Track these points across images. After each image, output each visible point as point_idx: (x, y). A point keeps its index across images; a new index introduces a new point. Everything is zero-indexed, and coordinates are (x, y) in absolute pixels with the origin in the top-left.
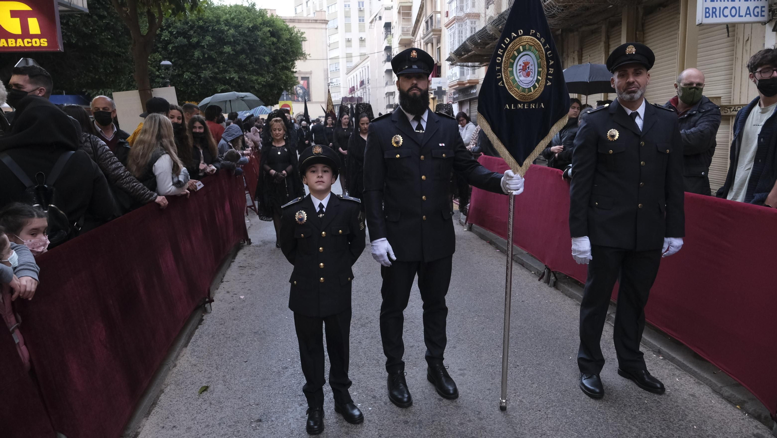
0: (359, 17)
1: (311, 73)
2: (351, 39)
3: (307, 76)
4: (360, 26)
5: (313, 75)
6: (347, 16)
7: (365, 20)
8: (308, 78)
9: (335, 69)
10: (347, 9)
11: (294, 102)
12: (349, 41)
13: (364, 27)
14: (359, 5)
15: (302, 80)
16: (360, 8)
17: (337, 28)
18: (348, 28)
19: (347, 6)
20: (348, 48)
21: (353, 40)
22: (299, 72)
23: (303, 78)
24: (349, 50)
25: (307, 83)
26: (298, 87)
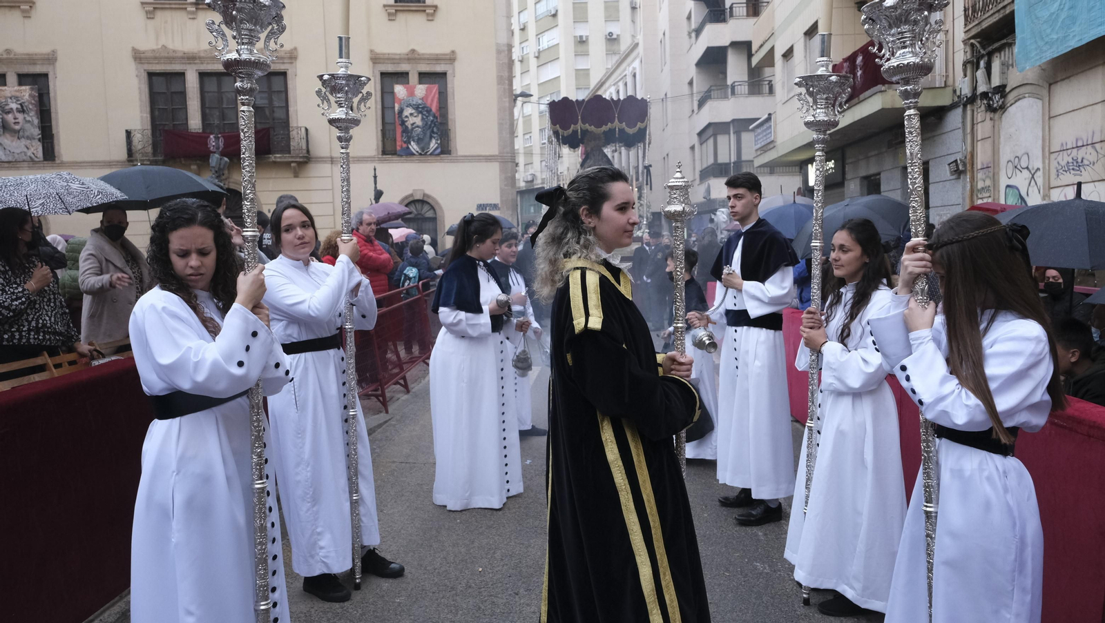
1: (451, 58)
2: (587, 37)
3: (439, 68)
5: (457, 64)
8: (444, 74)
11: (395, 158)
12: (582, 41)
13: (617, 9)
15: (420, 83)
17: (555, 15)
18: (580, 14)
20: (579, 58)
21: (591, 40)
22: (413, 57)
23: (424, 77)
24: (582, 64)
25: (440, 93)
26: (409, 105)
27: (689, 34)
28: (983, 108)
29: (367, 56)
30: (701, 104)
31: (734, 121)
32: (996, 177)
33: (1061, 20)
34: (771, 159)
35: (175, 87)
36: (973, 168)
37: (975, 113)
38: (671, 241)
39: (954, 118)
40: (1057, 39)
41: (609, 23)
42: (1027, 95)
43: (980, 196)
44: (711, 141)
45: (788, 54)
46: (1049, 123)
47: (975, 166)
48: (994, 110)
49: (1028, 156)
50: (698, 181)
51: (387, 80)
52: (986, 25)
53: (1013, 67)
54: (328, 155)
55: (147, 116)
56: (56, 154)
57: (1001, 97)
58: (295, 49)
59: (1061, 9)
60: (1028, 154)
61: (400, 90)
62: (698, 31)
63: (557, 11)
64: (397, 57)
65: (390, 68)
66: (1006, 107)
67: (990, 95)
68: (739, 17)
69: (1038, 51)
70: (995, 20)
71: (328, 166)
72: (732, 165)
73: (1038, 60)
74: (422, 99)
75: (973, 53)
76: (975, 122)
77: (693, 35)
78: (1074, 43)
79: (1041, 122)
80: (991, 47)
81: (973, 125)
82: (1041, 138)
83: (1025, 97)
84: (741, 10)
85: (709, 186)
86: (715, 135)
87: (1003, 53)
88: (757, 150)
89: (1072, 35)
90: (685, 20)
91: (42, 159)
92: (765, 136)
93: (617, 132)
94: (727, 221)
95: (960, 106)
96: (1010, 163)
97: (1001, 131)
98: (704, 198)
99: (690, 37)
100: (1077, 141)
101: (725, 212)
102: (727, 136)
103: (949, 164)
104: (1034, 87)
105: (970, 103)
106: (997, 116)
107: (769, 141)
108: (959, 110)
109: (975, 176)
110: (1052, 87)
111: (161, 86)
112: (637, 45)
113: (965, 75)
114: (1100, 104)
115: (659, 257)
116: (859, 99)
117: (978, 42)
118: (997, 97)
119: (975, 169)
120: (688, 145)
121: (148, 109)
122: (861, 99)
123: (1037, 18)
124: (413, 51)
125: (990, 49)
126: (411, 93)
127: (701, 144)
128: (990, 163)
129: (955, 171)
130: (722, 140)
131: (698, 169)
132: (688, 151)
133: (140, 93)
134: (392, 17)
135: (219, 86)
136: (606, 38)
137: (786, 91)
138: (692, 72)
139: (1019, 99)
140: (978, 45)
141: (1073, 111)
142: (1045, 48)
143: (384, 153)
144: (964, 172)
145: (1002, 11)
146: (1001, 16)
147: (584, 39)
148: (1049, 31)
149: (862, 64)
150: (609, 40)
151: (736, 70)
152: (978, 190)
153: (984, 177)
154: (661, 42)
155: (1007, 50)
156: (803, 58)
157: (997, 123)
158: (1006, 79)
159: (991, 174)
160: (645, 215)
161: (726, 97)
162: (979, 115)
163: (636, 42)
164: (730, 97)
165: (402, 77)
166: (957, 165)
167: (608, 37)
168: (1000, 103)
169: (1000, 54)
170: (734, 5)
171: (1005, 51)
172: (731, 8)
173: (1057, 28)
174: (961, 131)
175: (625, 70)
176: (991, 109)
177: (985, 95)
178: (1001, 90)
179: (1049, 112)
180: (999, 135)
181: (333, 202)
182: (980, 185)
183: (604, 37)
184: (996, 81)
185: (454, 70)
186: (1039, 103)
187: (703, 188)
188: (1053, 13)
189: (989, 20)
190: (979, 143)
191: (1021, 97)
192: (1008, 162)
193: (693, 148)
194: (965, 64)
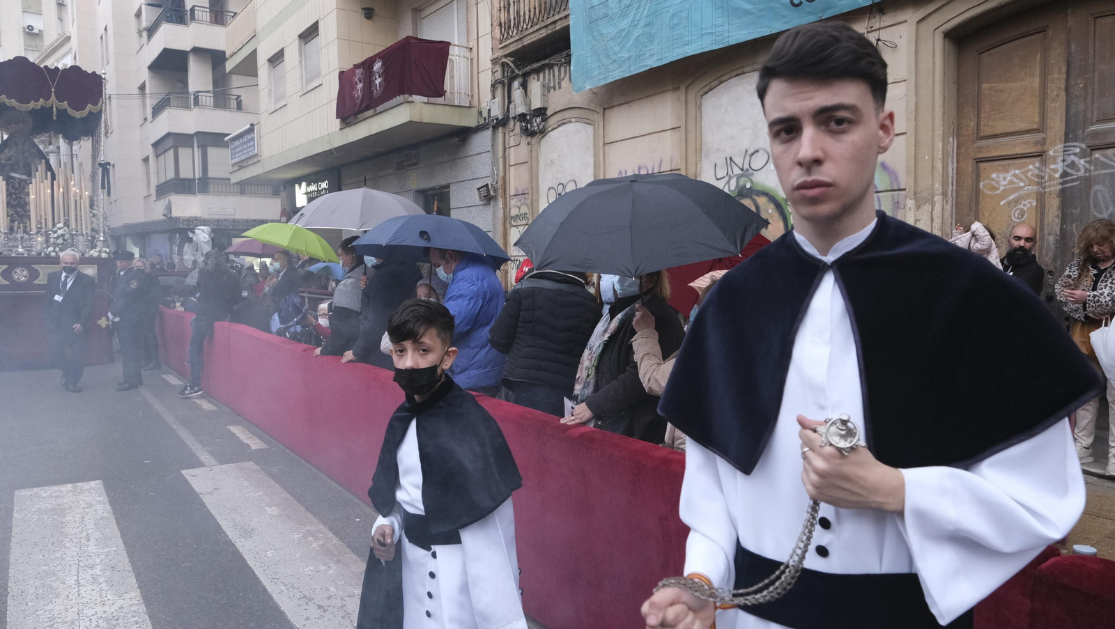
27: (140, 32)
28: (517, 130)
30: (157, 111)
31: (198, 133)
32: (535, 204)
33: (633, 38)
34: (255, 174)
36: (505, 194)
37: (507, 137)
38: (145, 265)
39: (482, 141)
40: (629, 57)
41: (28, 15)
42: (574, 120)
43: (513, 223)
44: (171, 153)
45: (277, 59)
46: (604, 150)
47: (508, 192)
48: (531, 134)
49: (576, 183)
50: (154, 197)
52: (529, 41)
53: (555, 89)
57: (543, 121)
59: (634, 25)
60: (575, 181)
62: (151, 31)
66: (546, 132)
67: (528, 117)
68: (201, 22)
69: (603, 70)
70: (541, 36)
72: (197, 181)
73: (602, 79)
75: (504, 73)
76: (507, 146)
77: (145, 34)
78: (653, 63)
79: (592, 148)
80: (529, 67)
81: (505, 149)
82: (592, 164)
83: (571, 122)
84: (203, 15)
85: (170, 203)
86: (176, 148)
87: (541, 75)
88: (233, 165)
89: (648, 54)
90: (133, 19)
92: (246, 149)
93: (55, 113)
94: (209, 241)
95: (489, 128)
96: (552, 190)
97: (540, 157)
98: (164, 215)
99: (141, 36)
100: (639, 169)
101: (206, 231)
102: (190, 150)
103: (478, 189)
104: (582, 111)
105: (501, 126)
106: (534, 140)
107: (251, 154)
108: (489, 133)
109: (508, 203)
110: (606, 111)
112: (69, 38)
113: (494, 97)
114: (669, 132)
115: (132, 286)
116: (375, 111)
117: (513, 62)
118: (539, 120)
119: (508, 196)
120: (140, 157)
122: (378, 112)
123: (601, 34)
125: (528, 69)
127: (157, 156)
128: (527, 189)
129: (485, 196)
130: (184, 153)
131: (154, 183)
132: (140, 164)
136: (24, 31)
137: (273, 100)
138: (145, 75)
139: (563, 124)
140: (512, 65)
141: (634, 137)
142: (611, 67)
144: (494, 198)
145: (551, 27)
146: (549, 32)
148: (617, 49)
149: (381, 71)
150: (28, 33)
151: (198, 78)
152: (512, 218)
153: (519, 204)
154: (101, 38)
155: (547, 72)
156: (298, 63)
157: (535, 148)
158: (547, 101)
159: (528, 202)
160: (102, 229)
161: (187, 107)
162: (512, 138)
163: (67, 34)
164: (193, 107)
166: (488, 190)
167: (27, 30)
168: (541, 127)
169: (538, 76)
170: (196, 8)
171: (544, 73)
172: (192, 10)
173: (628, 46)
174: (489, 155)
176: (529, 133)
177: (522, 117)
178: (541, 112)
179: (604, 137)
180: (538, 161)
182: (514, 212)
183: (22, 30)
184: (537, 103)
186: (590, 129)
187: (162, 204)
188: (624, 30)
189: (533, 36)
190: (512, 168)
191: (566, 121)
192: (549, 189)
193: (146, 160)
194: (493, 86)
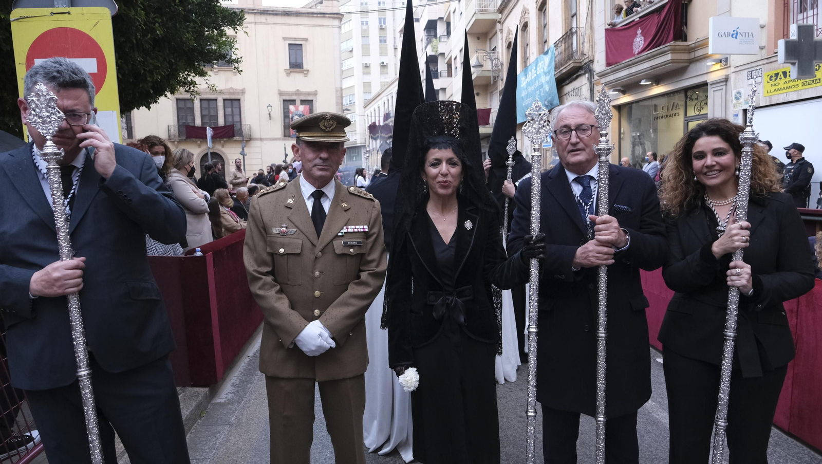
0: (380, 37)
1: (315, 94)
2: (370, 64)
3: (310, 98)
4: (380, 48)
5: (318, 96)
6: (365, 35)
7: (387, 41)
8: (312, 101)
9: (348, 102)
10: (365, 27)
11: (290, 138)
12: (367, 66)
13: (386, 49)
14: (380, 22)
15: (301, 104)
16: (381, 26)
17: (351, 51)
18: (366, 51)
19: (365, 23)
20: (365, 76)
21: (372, 66)
22: (298, 93)
23: (303, 102)
24: (367, 79)
25: (310, 109)
26: (296, 115)
29: (277, 92)
35: (189, 105)
41: (382, 57)
51: (286, 103)
54: (259, 137)
55: (176, 118)
56: (134, 135)
58: (244, 89)
61: (292, 108)
63: (353, 49)
64: (291, 93)
65: (287, 98)
71: (260, 142)
74: (302, 112)
91: (127, 138)
111: (182, 105)
121: (176, 115)
124: (298, 90)
126: (297, 109)
133: (173, 108)
134: (288, 75)
135: (209, 105)
136: (380, 65)
143: (285, 136)
147: (368, 65)
150: (382, 66)
165: (293, 102)
167: (382, 64)
175: (392, 89)
181: (261, 159)
185: (316, 99)
